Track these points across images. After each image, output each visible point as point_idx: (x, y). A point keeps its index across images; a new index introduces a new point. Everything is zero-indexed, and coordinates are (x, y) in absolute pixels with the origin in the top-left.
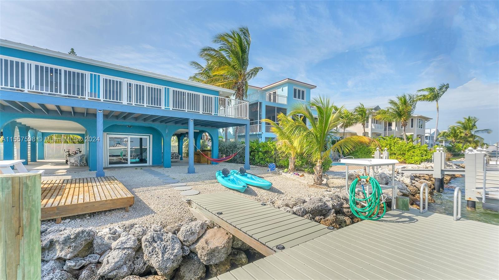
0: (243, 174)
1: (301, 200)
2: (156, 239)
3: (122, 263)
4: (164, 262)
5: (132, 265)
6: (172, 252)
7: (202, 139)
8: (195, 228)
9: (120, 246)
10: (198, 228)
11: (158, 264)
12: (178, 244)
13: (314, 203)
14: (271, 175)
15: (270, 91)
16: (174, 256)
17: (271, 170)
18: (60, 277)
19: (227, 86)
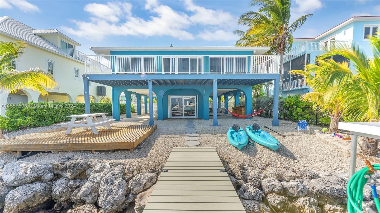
0: (256, 130)
1: (308, 174)
2: (109, 181)
3: (88, 193)
4: (105, 203)
5: (96, 196)
6: (114, 196)
7: (240, 96)
8: (143, 179)
9: (92, 179)
10: (146, 180)
11: (101, 203)
12: (122, 191)
13: (328, 183)
14: (299, 133)
15: (327, 39)
16: (114, 200)
17: (301, 128)
18: (61, 190)
19: (264, 44)
